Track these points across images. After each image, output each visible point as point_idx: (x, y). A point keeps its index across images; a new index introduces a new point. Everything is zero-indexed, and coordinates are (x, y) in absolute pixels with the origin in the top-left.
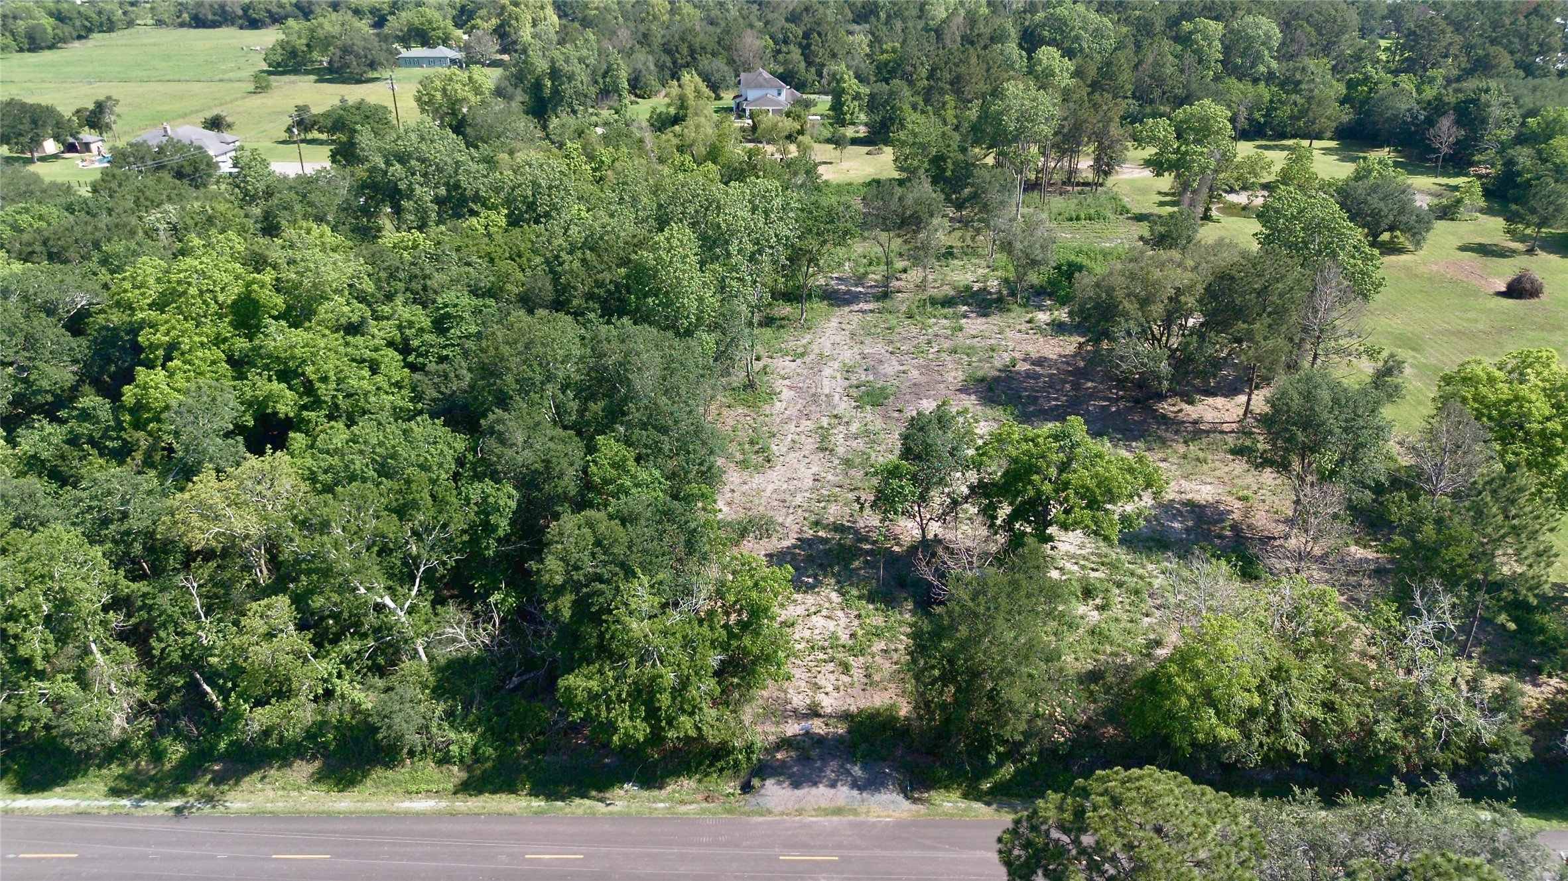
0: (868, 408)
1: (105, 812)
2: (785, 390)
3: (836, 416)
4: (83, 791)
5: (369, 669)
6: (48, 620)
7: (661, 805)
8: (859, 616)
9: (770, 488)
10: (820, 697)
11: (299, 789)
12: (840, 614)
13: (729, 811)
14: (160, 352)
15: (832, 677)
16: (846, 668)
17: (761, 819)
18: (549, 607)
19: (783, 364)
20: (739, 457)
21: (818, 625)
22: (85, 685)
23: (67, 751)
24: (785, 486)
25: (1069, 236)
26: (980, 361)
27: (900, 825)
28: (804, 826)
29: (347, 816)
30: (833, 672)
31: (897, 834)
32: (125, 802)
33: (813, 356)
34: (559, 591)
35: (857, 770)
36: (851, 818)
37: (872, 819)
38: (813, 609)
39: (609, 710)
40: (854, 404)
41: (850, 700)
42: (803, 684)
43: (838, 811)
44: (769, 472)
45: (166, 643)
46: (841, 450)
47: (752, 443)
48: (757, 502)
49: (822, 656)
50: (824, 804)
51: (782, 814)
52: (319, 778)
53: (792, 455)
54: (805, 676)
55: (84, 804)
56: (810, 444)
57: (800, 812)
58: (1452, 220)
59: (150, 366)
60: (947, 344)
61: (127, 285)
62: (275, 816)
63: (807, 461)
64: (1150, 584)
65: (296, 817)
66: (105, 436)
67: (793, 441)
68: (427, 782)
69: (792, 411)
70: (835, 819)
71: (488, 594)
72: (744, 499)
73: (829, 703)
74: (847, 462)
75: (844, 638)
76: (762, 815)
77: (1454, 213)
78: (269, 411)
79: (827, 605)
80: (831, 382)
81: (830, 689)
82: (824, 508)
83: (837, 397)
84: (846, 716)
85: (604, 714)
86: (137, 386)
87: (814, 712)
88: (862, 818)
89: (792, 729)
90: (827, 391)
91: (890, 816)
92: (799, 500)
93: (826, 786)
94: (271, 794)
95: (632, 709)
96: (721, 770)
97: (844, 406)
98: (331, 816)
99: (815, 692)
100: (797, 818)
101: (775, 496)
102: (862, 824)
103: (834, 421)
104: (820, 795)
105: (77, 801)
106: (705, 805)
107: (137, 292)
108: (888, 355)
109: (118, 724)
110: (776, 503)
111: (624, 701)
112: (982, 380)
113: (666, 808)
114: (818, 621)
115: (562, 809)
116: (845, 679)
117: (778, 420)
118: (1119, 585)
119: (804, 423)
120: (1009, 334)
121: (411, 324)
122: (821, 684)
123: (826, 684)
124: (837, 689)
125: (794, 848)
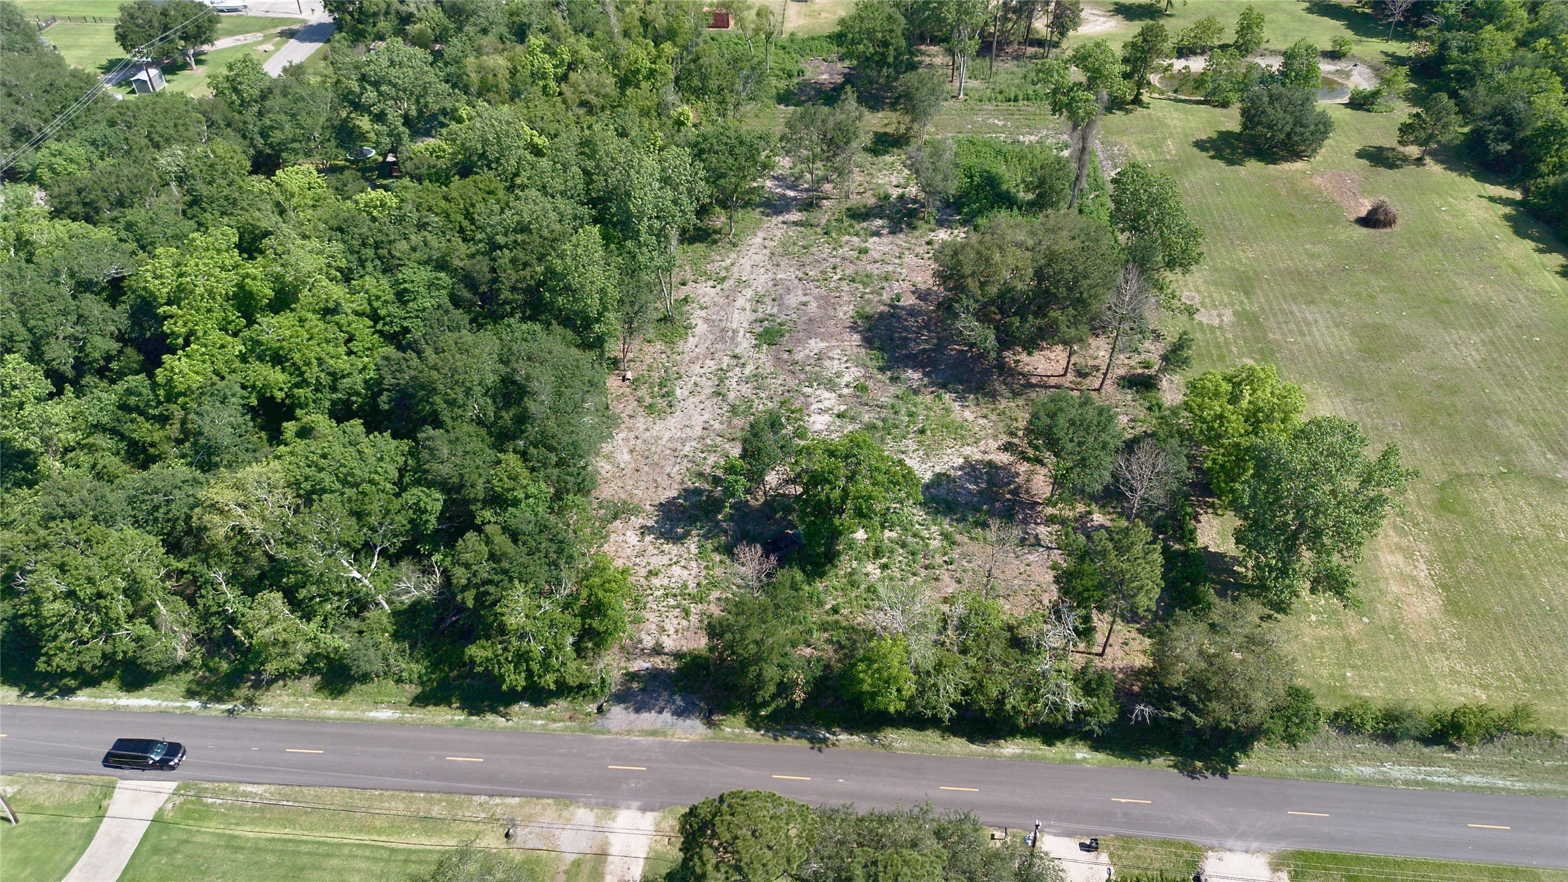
0: (765, 346)
1: (178, 712)
2: (700, 322)
3: (735, 357)
4: (163, 691)
5: (347, 615)
6: (125, 591)
7: (540, 722)
8: (707, 567)
9: (667, 435)
10: (664, 638)
11: (304, 696)
12: (694, 564)
13: (583, 730)
14: (180, 341)
15: (675, 621)
16: (687, 613)
17: (602, 737)
18: (459, 598)
19: (705, 291)
20: (648, 400)
21: (676, 574)
22: (155, 627)
23: (149, 672)
24: (679, 434)
25: (1000, 123)
26: (872, 293)
27: (693, 745)
29: (335, 722)
30: (677, 617)
31: (691, 751)
32: (194, 704)
33: (731, 282)
34: (465, 588)
35: (679, 701)
36: (662, 738)
37: (675, 740)
38: (675, 560)
39: (500, 668)
40: (754, 342)
41: (683, 642)
42: (654, 627)
43: (654, 733)
44: (669, 417)
45: (207, 599)
46: (731, 396)
47: (661, 386)
48: (653, 449)
49: (672, 602)
50: (646, 727)
51: (617, 733)
52: (319, 688)
53: (692, 400)
54: (656, 620)
55: (164, 704)
56: (708, 387)
57: (629, 732)
58: (1368, 111)
59: (173, 352)
60: (850, 271)
61: (149, 276)
62: (288, 719)
63: (702, 406)
64: (927, 545)
65: (302, 720)
66: (147, 405)
67: (696, 384)
68: (389, 695)
69: (701, 350)
70: (651, 738)
71: (431, 555)
72: (644, 447)
73: (669, 644)
74: (734, 410)
75: (692, 585)
76: (603, 734)
77: (1372, 104)
78: (268, 394)
79: (686, 556)
80: (740, 318)
81: (671, 632)
82: (705, 458)
83: (741, 334)
84: (678, 656)
85: (496, 670)
86: (166, 369)
87: (657, 650)
88: (668, 739)
89: (640, 665)
90: (734, 326)
91: (688, 738)
92: (687, 449)
93: (656, 712)
94: (286, 699)
95: (515, 668)
96: (584, 696)
97: (745, 344)
98: (324, 721)
99: (661, 634)
100: (625, 737)
101: (669, 444)
102: (668, 743)
103: (733, 362)
104: (649, 719)
105: (159, 702)
106: (568, 723)
107: (157, 282)
108: (796, 281)
109: (181, 654)
110: (668, 452)
111: (510, 662)
112: (868, 318)
113: (542, 725)
114: (676, 570)
115: (474, 722)
116: (685, 623)
117: (687, 359)
118: (904, 545)
119: (709, 363)
120: (909, 259)
121: (378, 298)
122: (667, 627)
123: (670, 627)
124: (677, 631)
125: (619, 759)
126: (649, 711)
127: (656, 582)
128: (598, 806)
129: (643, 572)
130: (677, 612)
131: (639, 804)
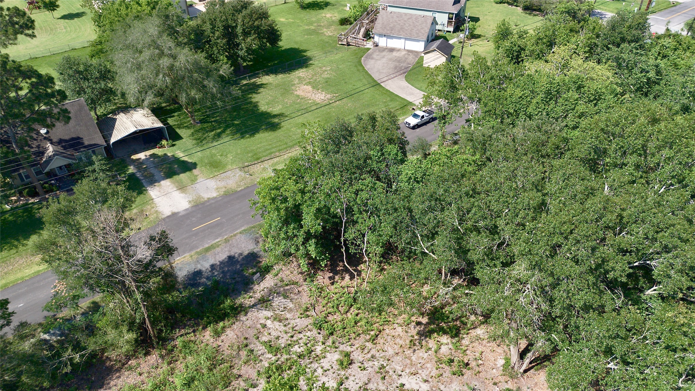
10: (269, 314)
15: (274, 334)
16: (271, 347)
17: (243, 229)
28: (220, 235)
30: (278, 338)
36: (199, 250)
37: (187, 254)
41: (249, 323)
42: (288, 316)
43: (208, 250)
49: (296, 349)
50: (216, 251)
51: (235, 235)
54: (294, 324)
57: (227, 241)
70: (207, 246)
76: (245, 230)
81: (269, 323)
88: (193, 253)
91: (178, 260)
93: (215, 264)
99: (276, 315)
100: (225, 237)
102: (191, 250)
104: (218, 257)
116: (265, 339)
122: (277, 323)
123: (273, 325)
124: (264, 326)
125: (217, 225)
126: (221, 263)
127: (334, 357)
128: (206, 202)
129: (357, 356)
130: (282, 342)
131: (180, 214)
